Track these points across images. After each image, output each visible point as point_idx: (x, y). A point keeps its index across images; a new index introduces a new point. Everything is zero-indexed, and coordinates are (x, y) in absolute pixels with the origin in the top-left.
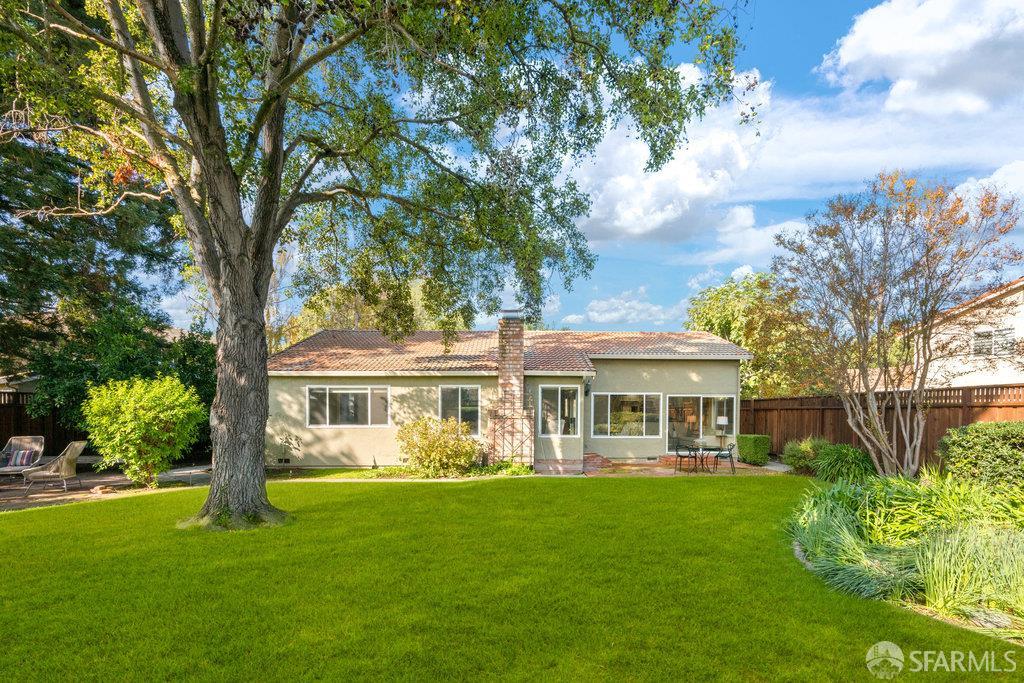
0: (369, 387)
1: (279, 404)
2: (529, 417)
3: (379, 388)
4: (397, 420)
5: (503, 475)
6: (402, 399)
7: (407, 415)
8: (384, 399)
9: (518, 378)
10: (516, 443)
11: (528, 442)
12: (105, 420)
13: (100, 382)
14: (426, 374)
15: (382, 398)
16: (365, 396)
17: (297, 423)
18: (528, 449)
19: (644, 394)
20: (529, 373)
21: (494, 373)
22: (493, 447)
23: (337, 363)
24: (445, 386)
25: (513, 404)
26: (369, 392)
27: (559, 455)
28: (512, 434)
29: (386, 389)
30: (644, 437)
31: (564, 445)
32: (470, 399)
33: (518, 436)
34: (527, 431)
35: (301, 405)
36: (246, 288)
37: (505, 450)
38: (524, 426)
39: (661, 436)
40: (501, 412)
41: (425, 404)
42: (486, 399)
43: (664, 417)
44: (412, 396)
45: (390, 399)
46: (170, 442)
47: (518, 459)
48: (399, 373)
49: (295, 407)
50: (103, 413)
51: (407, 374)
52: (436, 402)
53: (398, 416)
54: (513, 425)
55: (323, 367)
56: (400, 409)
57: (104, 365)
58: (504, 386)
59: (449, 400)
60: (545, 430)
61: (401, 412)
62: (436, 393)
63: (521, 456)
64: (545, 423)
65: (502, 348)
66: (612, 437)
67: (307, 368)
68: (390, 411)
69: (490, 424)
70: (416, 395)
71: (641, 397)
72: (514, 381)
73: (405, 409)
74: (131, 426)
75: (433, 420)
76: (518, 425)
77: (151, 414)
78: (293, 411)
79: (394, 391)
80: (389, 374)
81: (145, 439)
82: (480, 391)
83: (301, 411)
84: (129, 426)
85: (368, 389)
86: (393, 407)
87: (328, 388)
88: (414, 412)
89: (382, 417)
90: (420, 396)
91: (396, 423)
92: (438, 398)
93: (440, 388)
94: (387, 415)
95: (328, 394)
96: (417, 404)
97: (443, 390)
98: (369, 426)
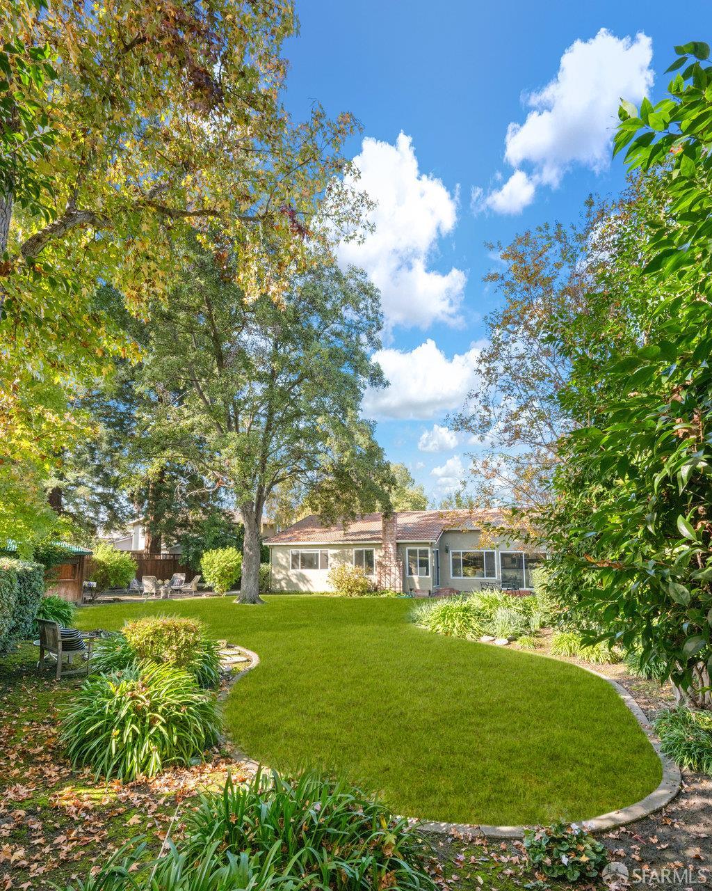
1: (277, 558)
2: (398, 566)
3: (323, 550)
4: (332, 567)
5: (385, 596)
6: (335, 556)
7: (338, 564)
8: (326, 556)
9: (392, 544)
10: (392, 579)
11: (398, 580)
12: (208, 567)
13: (207, 550)
14: (345, 543)
16: (317, 554)
17: (285, 568)
18: (399, 583)
19: (484, 551)
20: (398, 541)
21: (380, 542)
22: (379, 582)
23: (306, 537)
24: (357, 549)
25: (390, 558)
27: (418, 587)
28: (390, 575)
29: (327, 551)
30: (485, 578)
31: (420, 581)
32: (369, 555)
33: (393, 576)
34: (398, 573)
35: (287, 559)
36: (253, 521)
37: (386, 584)
38: (395, 571)
39: (496, 578)
40: (384, 563)
41: (347, 559)
42: (377, 555)
43: (498, 565)
44: (339, 555)
45: (330, 556)
46: (231, 576)
47: (393, 589)
48: (332, 543)
49: (285, 560)
50: (208, 564)
51: (336, 543)
52: (352, 557)
53: (333, 565)
54: (390, 570)
55: (298, 540)
56: (334, 561)
57: (208, 542)
58: (385, 548)
59: (359, 554)
60: (411, 573)
61: (335, 563)
62: (352, 552)
63: (395, 587)
64: (410, 569)
65: (384, 528)
66: (465, 578)
67: (291, 541)
68: (329, 563)
69: (378, 569)
70: (341, 554)
71: (481, 553)
72: (390, 546)
73: (337, 561)
74: (217, 569)
75: (350, 566)
76: (393, 570)
77: (224, 564)
78: (283, 562)
79: (331, 552)
80: (327, 543)
81: (222, 575)
82: (374, 552)
83: (287, 562)
84: (216, 570)
85: (319, 551)
86: (331, 560)
87: (300, 551)
88: (341, 563)
89: (325, 565)
90: (343, 554)
91: (332, 569)
92: (353, 555)
93: (354, 550)
94: (328, 565)
95: (300, 554)
96: (343, 559)
97: (356, 551)
98: (319, 570)
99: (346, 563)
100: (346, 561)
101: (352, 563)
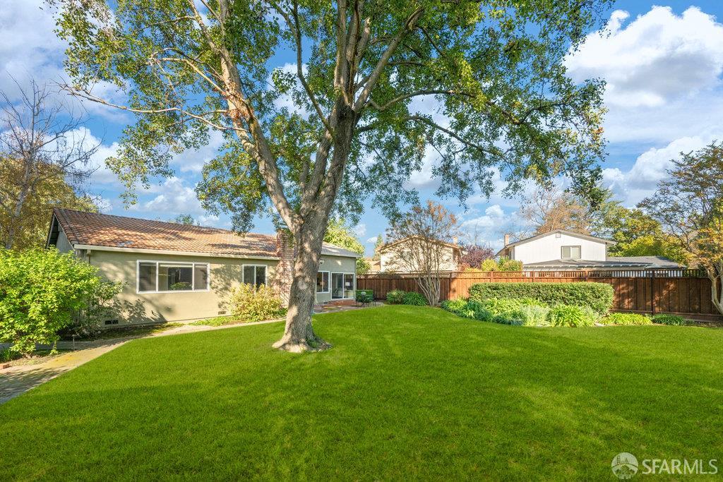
0: (193, 263)
1: (104, 273)
3: (201, 264)
4: (213, 285)
6: (216, 272)
7: (220, 282)
8: (204, 272)
9: (290, 262)
15: (201, 271)
16: (190, 269)
24: (246, 265)
26: (193, 267)
29: (205, 265)
32: (261, 272)
35: (128, 274)
39: (329, 292)
41: (232, 276)
42: (270, 272)
44: (223, 270)
45: (209, 271)
49: (121, 275)
52: (241, 274)
53: (213, 283)
56: (215, 278)
58: (283, 266)
59: (249, 270)
61: (216, 281)
62: (240, 268)
68: (209, 280)
70: (226, 269)
72: (288, 263)
73: (219, 278)
79: (210, 267)
82: (267, 269)
83: (128, 279)
85: (192, 265)
86: (210, 277)
87: (157, 263)
88: (225, 280)
89: (202, 284)
90: (229, 269)
91: (213, 288)
92: (241, 272)
93: (243, 266)
94: (206, 283)
95: (157, 267)
96: (227, 275)
97: (245, 267)
98: (193, 291)
99: (231, 281)
100: (232, 278)
101: (240, 281)
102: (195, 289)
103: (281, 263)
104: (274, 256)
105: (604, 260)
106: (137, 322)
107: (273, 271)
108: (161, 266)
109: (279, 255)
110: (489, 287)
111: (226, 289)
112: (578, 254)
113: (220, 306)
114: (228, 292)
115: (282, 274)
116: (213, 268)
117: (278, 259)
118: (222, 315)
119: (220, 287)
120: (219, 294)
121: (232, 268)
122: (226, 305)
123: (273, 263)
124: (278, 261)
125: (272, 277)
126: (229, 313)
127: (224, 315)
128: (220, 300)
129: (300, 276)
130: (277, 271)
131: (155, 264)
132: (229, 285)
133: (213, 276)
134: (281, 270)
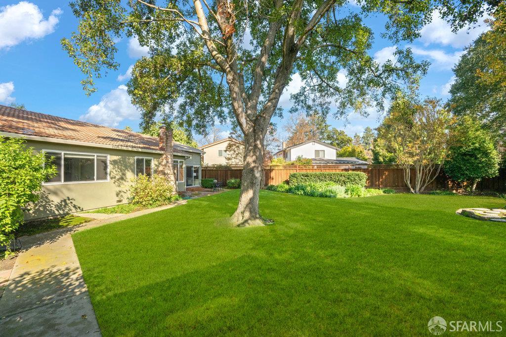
0: (96, 155)
3: (102, 156)
4: (111, 176)
6: (114, 162)
7: (118, 172)
8: (105, 163)
15: (102, 162)
16: (93, 161)
24: (139, 157)
26: (95, 158)
29: (106, 157)
32: (149, 163)
40: (166, 172)
41: (127, 167)
44: (120, 161)
45: (108, 162)
53: (112, 173)
56: (113, 169)
58: (165, 159)
59: (139, 162)
61: (114, 171)
62: (133, 159)
65: (165, 140)
68: (108, 170)
70: (122, 161)
73: (116, 169)
75: (132, 175)
79: (110, 158)
82: (153, 161)
85: (95, 156)
86: (110, 167)
87: (63, 153)
88: (121, 171)
89: (103, 175)
90: (124, 160)
91: (112, 178)
92: (134, 163)
93: (136, 158)
94: (106, 173)
95: (63, 158)
96: (122, 166)
97: (137, 159)
98: (96, 181)
99: (126, 171)
100: (126, 168)
101: (133, 171)
102: (98, 179)
103: (165, 156)
104: (157, 150)
105: (335, 159)
106: (42, 215)
107: (157, 163)
108: (66, 156)
109: (162, 149)
110: (303, 175)
111: (122, 178)
112: (323, 155)
113: (117, 195)
114: (124, 182)
115: (165, 165)
116: (111, 160)
117: (162, 152)
118: (119, 203)
119: (117, 177)
120: (116, 183)
121: (127, 160)
122: (122, 194)
123: (158, 156)
124: (161, 155)
125: (156, 168)
126: (125, 201)
127: (121, 203)
128: (118, 189)
129: (255, 166)
130: (160, 164)
131: (60, 154)
132: (124, 174)
133: (112, 166)
134: (164, 162)
